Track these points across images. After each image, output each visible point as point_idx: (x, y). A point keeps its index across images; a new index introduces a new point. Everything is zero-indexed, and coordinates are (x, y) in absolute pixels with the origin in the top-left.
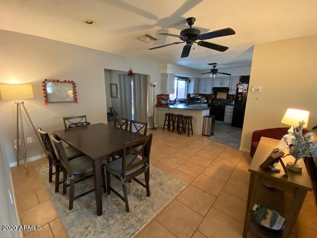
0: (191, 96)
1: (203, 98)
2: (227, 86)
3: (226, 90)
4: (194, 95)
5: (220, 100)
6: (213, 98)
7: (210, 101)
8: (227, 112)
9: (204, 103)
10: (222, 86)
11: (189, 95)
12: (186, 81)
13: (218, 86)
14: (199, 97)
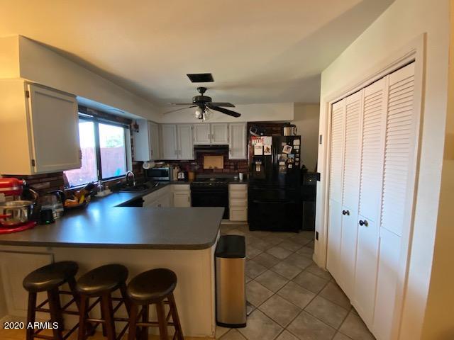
0: (146, 167)
1: (176, 170)
2: (225, 143)
3: (223, 150)
4: (153, 164)
5: (211, 170)
6: (196, 168)
7: (191, 175)
8: (234, 198)
9: (180, 181)
10: (214, 143)
11: (138, 165)
12: (125, 127)
13: (206, 142)
14: (167, 168)
